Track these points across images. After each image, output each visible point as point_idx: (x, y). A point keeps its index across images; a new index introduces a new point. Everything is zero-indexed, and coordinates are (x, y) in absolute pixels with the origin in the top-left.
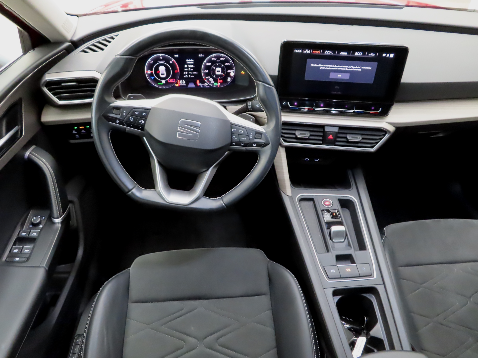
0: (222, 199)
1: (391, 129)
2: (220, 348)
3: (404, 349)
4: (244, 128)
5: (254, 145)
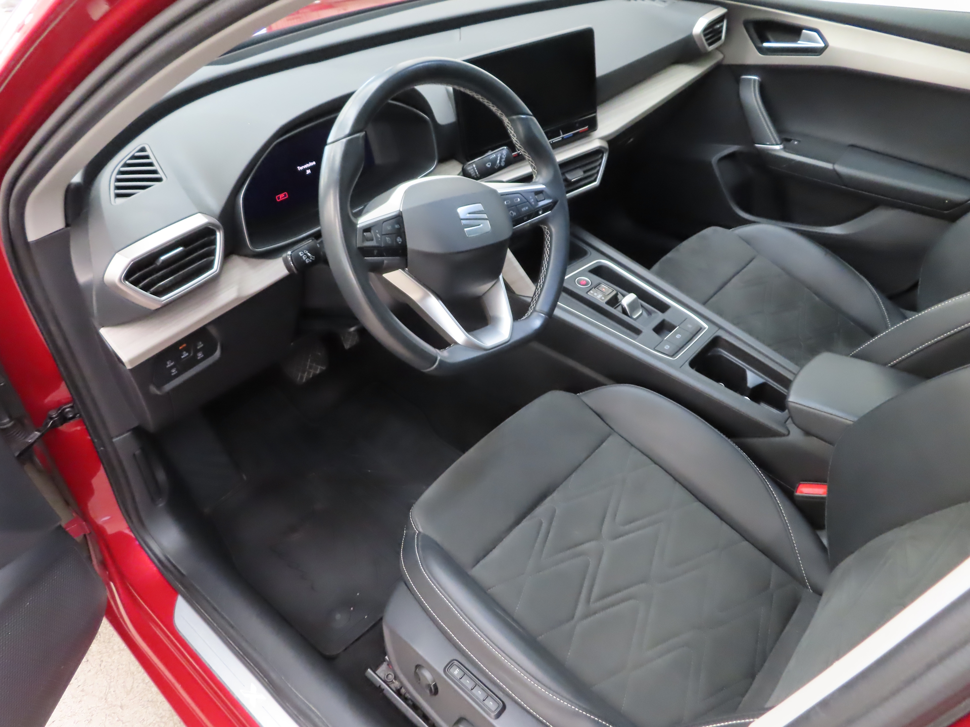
0: (535, 310)
1: (605, 144)
2: (627, 527)
3: (796, 372)
4: (518, 193)
5: (540, 212)
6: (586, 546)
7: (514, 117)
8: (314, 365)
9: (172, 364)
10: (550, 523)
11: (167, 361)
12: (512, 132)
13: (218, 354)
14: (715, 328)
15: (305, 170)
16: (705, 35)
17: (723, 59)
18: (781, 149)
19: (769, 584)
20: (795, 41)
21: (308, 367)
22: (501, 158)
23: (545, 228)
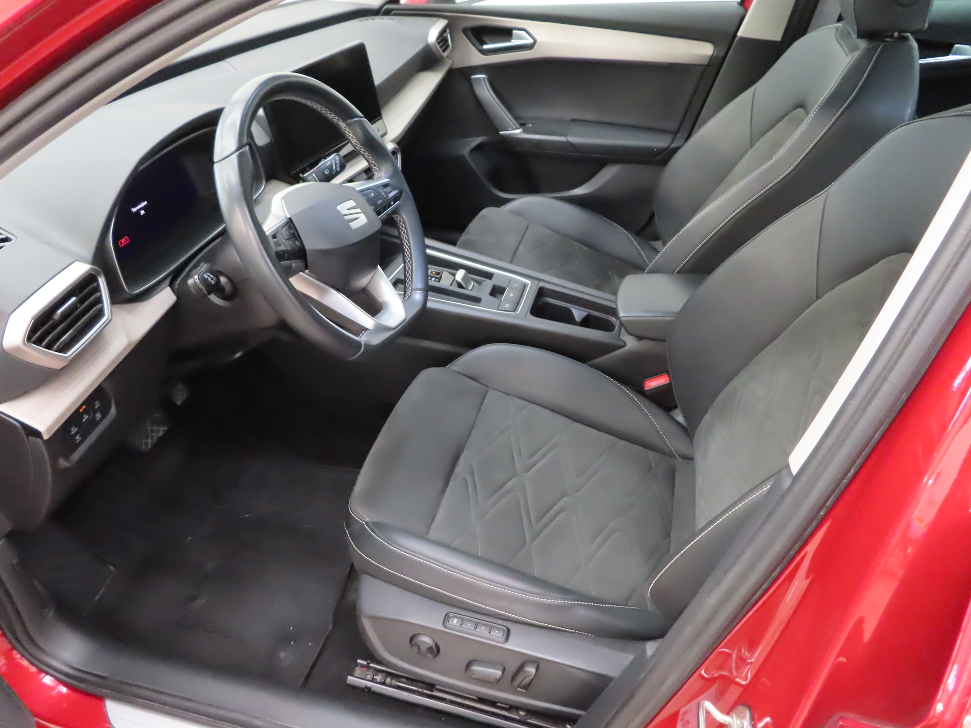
0: (412, 289)
1: (396, 146)
2: (534, 458)
4: (369, 189)
5: (392, 203)
6: (509, 485)
7: (349, 121)
8: (155, 428)
9: (76, 430)
10: (473, 475)
11: (71, 427)
12: (351, 135)
13: (113, 411)
14: (537, 282)
15: (139, 211)
16: (439, 43)
17: (452, 64)
18: (522, 132)
19: (651, 466)
20: (509, 40)
21: (149, 432)
22: (336, 164)
23: (397, 217)
